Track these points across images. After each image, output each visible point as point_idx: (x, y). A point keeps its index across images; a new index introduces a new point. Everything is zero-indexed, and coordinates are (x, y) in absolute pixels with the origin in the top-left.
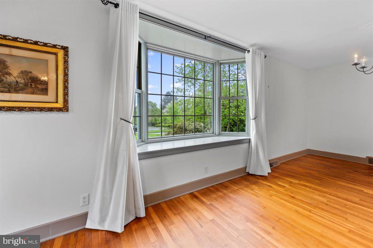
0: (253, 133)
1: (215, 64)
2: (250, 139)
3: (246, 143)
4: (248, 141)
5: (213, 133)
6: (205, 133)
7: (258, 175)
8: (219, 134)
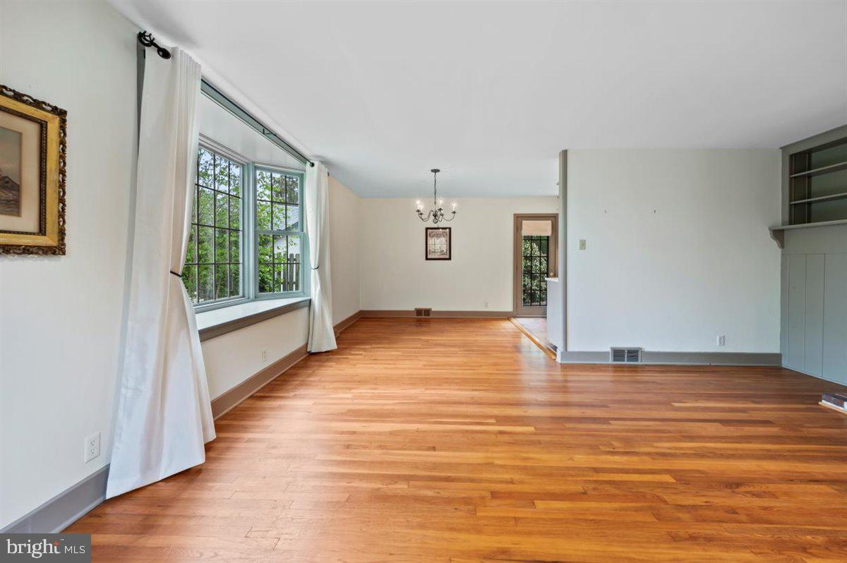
0: (316, 290)
1: (246, 168)
2: (310, 301)
3: (303, 307)
4: (308, 302)
5: (244, 296)
6: (217, 300)
7: (324, 350)
8: (256, 297)
